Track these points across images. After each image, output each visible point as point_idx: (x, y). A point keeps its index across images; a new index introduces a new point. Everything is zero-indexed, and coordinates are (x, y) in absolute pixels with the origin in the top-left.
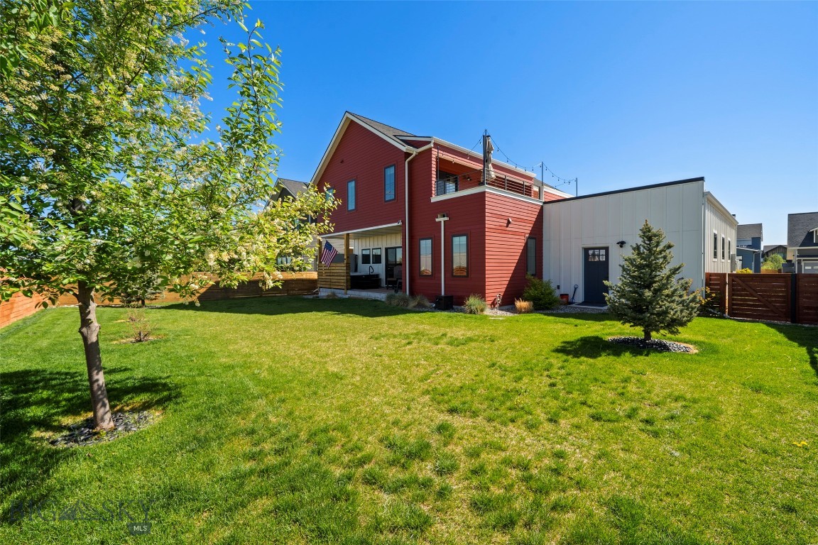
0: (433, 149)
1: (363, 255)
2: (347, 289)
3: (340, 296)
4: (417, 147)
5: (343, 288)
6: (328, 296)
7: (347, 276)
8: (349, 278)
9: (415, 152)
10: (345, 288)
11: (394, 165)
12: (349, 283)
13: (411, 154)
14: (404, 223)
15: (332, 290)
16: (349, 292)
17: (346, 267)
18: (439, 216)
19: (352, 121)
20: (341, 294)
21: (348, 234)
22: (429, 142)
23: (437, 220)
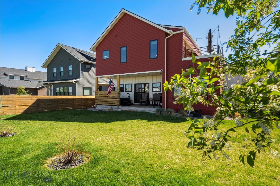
0: (183, 33)
2: (119, 106)
4: (174, 31)
5: (116, 105)
6: (109, 109)
8: (120, 99)
9: (172, 33)
10: (118, 105)
11: (157, 40)
12: (120, 103)
13: (169, 35)
14: (164, 71)
15: (111, 106)
18: (188, 68)
20: (115, 109)
22: (182, 29)
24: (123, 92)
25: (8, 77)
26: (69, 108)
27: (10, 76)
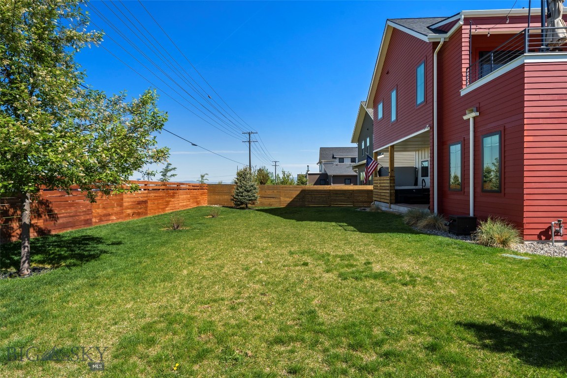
0: (463, 27)
1: (423, 168)
2: (391, 203)
3: (384, 209)
4: (444, 32)
7: (391, 190)
8: (394, 191)
9: (442, 38)
10: (388, 201)
11: (424, 62)
12: (393, 198)
13: (438, 43)
14: (432, 128)
16: (392, 206)
17: (390, 180)
18: (467, 112)
19: (394, 29)
20: (386, 207)
21: (392, 147)
22: (458, 20)
23: (465, 118)
24: (428, 176)
25: (337, 160)
26: (346, 205)
27: (340, 159)
